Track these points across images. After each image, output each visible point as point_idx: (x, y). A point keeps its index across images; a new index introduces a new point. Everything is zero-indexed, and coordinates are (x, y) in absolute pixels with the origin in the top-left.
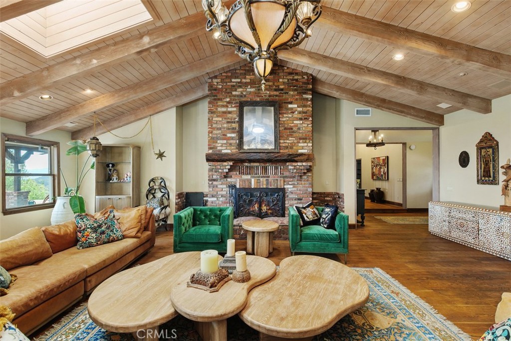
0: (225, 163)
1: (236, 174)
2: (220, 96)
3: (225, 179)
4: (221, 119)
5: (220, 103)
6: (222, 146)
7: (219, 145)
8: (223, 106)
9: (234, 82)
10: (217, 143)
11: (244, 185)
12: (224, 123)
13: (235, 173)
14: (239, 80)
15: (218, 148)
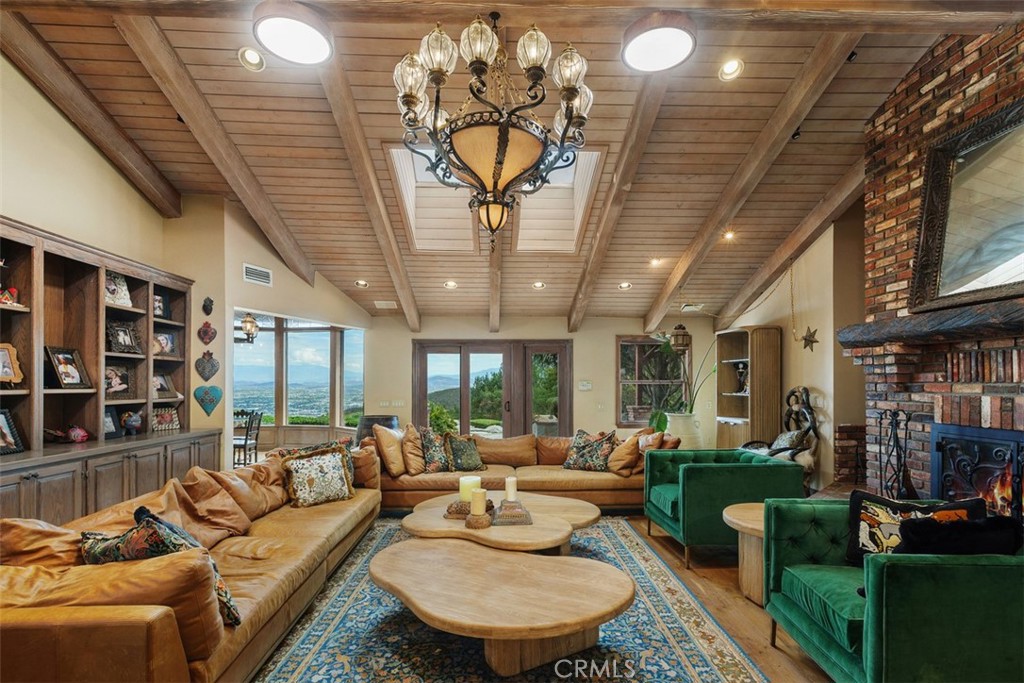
0: (878, 349)
1: (936, 379)
2: (892, 158)
3: (905, 396)
4: (892, 223)
5: (892, 177)
6: (896, 300)
7: (891, 297)
8: (897, 184)
9: (927, 94)
10: (885, 293)
11: (956, 416)
12: (901, 233)
13: (930, 376)
14: (941, 78)
15: (889, 306)
